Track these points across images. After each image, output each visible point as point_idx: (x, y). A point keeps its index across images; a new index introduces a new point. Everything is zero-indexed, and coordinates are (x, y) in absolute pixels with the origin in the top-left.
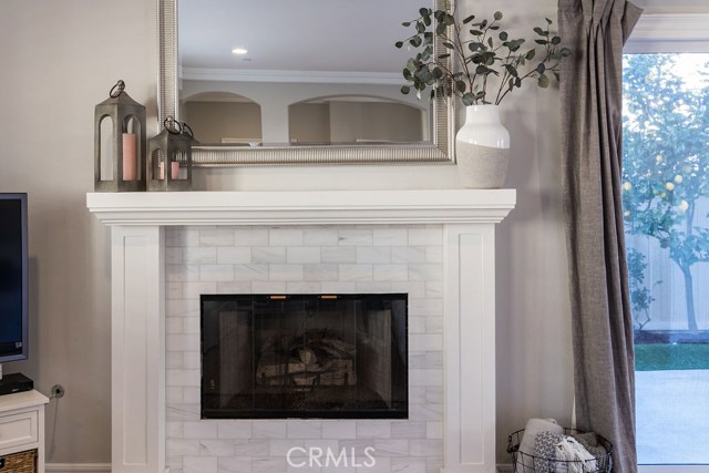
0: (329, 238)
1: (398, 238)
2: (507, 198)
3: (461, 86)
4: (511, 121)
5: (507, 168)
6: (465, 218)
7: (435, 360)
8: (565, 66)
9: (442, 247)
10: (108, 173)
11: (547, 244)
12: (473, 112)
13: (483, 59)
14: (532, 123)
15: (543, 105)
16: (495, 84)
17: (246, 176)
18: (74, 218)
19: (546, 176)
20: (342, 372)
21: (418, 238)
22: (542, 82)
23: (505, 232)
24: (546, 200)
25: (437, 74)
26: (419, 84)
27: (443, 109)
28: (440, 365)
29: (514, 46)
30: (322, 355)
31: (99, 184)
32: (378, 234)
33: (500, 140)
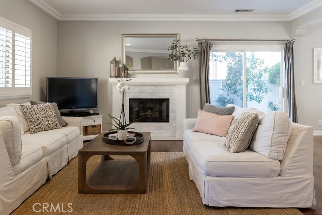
0: (154, 87)
1: (167, 88)
2: (187, 80)
3: (179, 59)
4: (189, 66)
5: (188, 74)
6: (181, 84)
7: (174, 111)
8: (199, 55)
9: (176, 89)
10: (113, 74)
11: (196, 89)
12: (181, 63)
13: (183, 54)
14: (193, 66)
15: (195, 62)
16: (185, 59)
17: (138, 75)
18: (105, 83)
19: (196, 76)
20: (157, 114)
21: (171, 87)
22: (195, 58)
23: (188, 86)
24: (196, 81)
25: (175, 56)
26: (172, 58)
27: (176, 63)
28: (175, 112)
29: (189, 51)
30: (152, 112)
31: (110, 77)
32: (164, 87)
33: (187, 69)
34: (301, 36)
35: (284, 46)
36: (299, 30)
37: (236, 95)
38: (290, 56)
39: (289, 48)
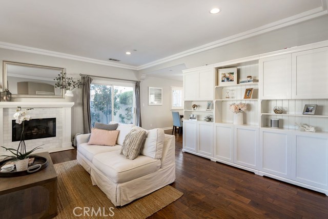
0: (41, 110)
1: (55, 109)
2: (73, 103)
3: (66, 87)
4: (74, 93)
5: (73, 99)
6: (66, 106)
7: (61, 127)
8: (82, 86)
9: (62, 111)
11: (79, 110)
12: (68, 91)
13: (69, 84)
14: (77, 93)
15: (79, 91)
16: (71, 88)
19: (79, 100)
20: (43, 131)
21: (58, 109)
22: (79, 88)
23: (73, 108)
24: (79, 104)
25: (62, 85)
26: (58, 86)
27: (62, 90)
28: (62, 128)
29: (74, 82)
30: (39, 129)
32: (51, 109)
33: (72, 95)
34: (144, 80)
35: (135, 84)
36: (143, 76)
37: (101, 111)
38: (138, 90)
39: (137, 86)
